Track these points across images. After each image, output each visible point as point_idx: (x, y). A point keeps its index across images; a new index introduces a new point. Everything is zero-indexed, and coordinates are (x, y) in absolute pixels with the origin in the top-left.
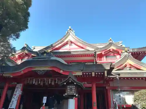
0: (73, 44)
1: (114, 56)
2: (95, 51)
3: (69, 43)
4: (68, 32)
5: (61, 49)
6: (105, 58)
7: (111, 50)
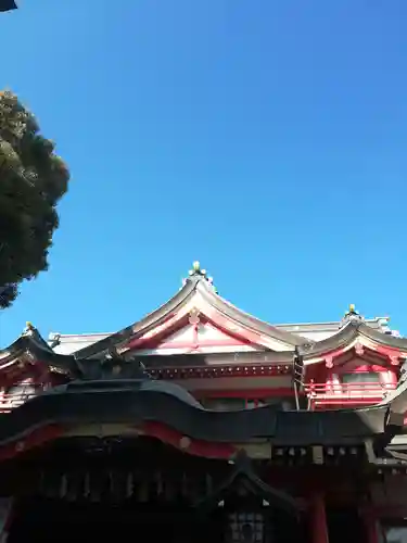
0: (208, 326)
1: (372, 372)
2: (296, 352)
3: (195, 321)
4: (188, 282)
5: (164, 345)
6: (336, 382)
7: (360, 352)
